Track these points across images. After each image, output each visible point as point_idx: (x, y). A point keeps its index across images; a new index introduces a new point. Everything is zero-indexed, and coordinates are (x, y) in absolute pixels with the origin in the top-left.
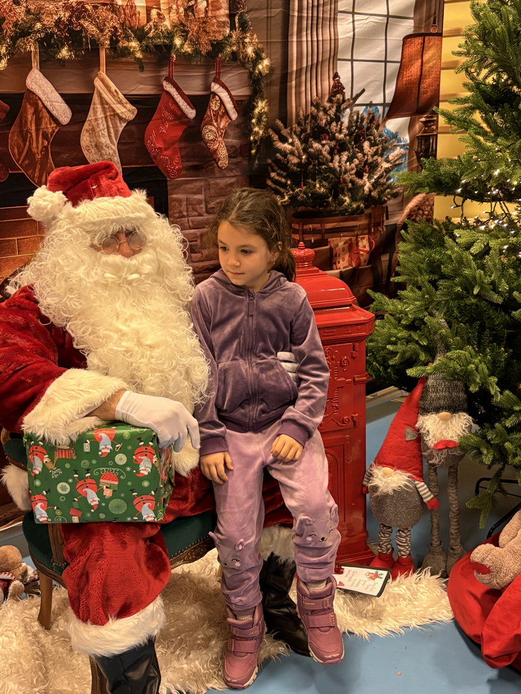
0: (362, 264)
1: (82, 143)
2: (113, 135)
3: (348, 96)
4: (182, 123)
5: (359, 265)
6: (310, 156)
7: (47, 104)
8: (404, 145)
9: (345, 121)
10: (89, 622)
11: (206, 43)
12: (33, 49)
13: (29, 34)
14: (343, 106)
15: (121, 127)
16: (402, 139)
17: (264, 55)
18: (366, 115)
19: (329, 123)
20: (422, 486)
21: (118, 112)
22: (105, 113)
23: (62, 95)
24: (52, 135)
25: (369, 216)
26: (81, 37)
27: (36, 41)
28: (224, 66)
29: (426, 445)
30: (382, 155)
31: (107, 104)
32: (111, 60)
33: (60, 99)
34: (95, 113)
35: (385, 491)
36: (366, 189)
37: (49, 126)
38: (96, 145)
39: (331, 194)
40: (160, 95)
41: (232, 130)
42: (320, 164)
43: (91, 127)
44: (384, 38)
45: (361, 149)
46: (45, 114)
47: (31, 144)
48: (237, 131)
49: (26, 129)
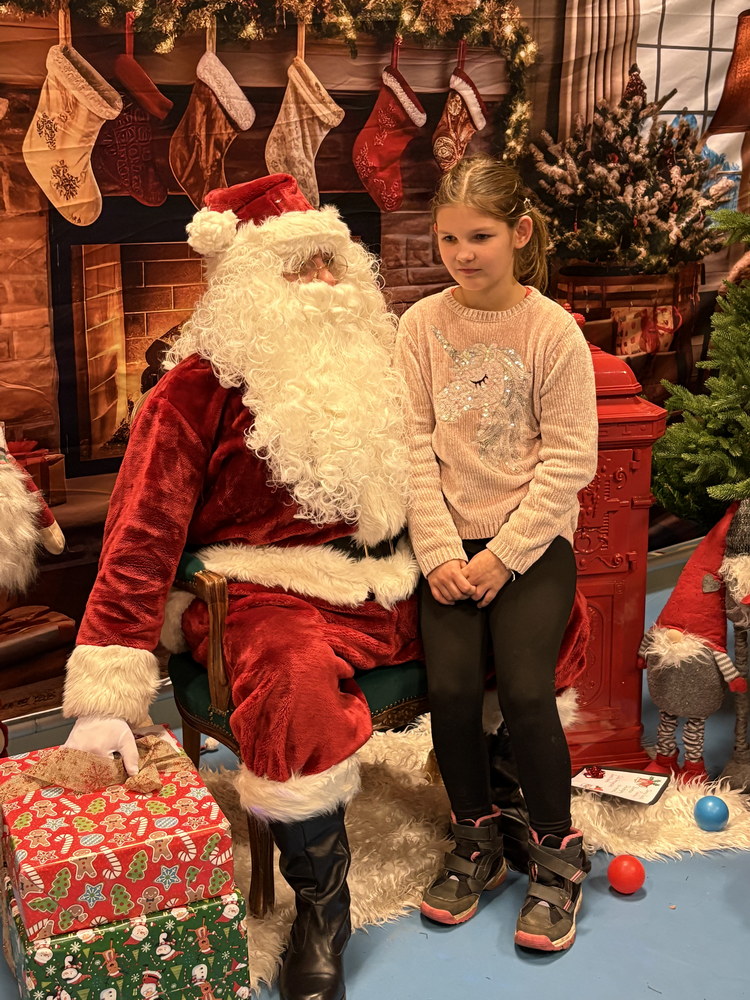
0: (661, 349)
1: (267, 157)
2: (309, 146)
3: (650, 99)
4: (406, 133)
5: (656, 349)
6: (589, 184)
7: (224, 101)
8: (733, 174)
9: (645, 135)
10: (266, 777)
11: (446, 19)
12: (208, 25)
13: (205, 4)
14: (643, 114)
15: (321, 135)
16: (731, 165)
17: (528, 37)
18: (676, 128)
19: (621, 138)
20: (724, 658)
21: (319, 114)
22: (300, 115)
23: (244, 89)
24: (227, 144)
25: (675, 278)
26: (275, 9)
27: (213, 13)
28: (469, 53)
29: (731, 599)
30: (698, 188)
31: (304, 102)
32: (313, 41)
33: (241, 94)
34: (287, 115)
35: (669, 662)
36: (673, 236)
37: (223, 132)
38: (286, 161)
39: (619, 243)
40: (379, 91)
41: (477, 145)
42: (605, 197)
43: (280, 135)
44: (710, 14)
45: (668, 178)
46: (219, 115)
47: (198, 156)
48: (485, 145)
49: (192, 135)
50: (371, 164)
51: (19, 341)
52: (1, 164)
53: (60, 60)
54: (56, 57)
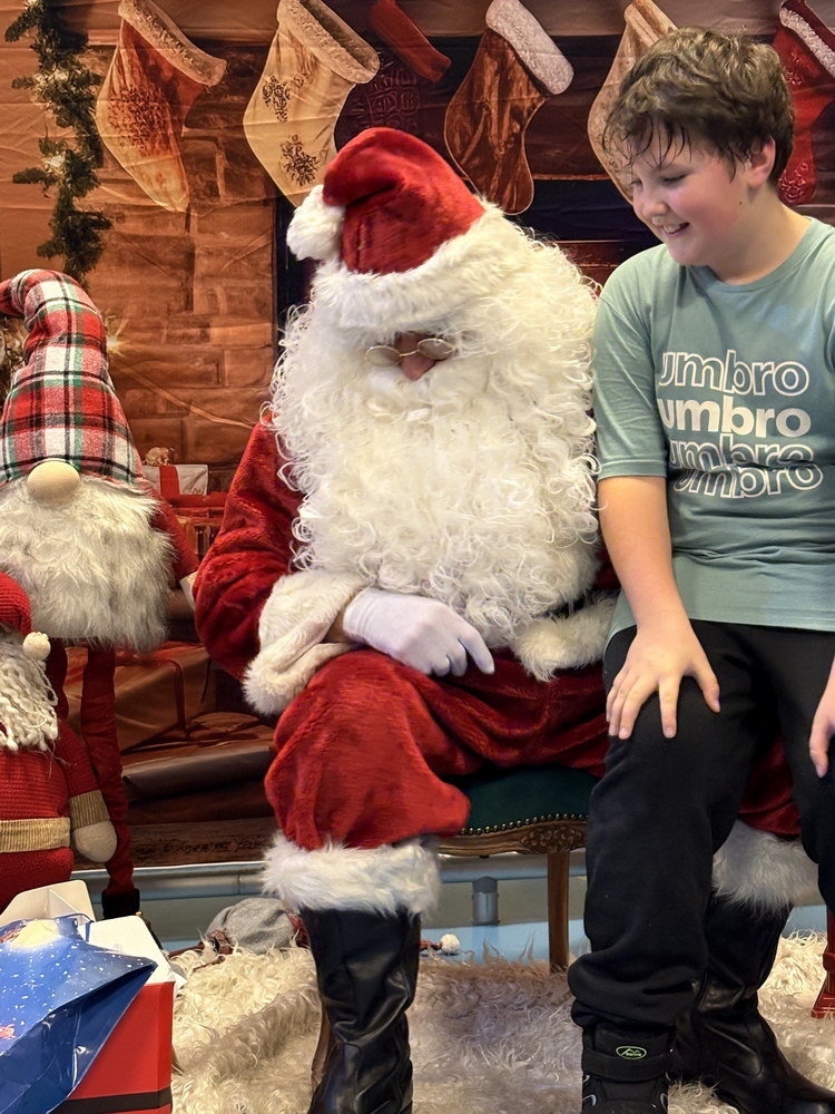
1: (592, 129)
7: (526, 55)
23: (556, 40)
24: (529, 115)
33: (551, 46)
37: (524, 96)
40: (773, 36)
46: (519, 75)
47: (487, 129)
49: (478, 102)
51: (232, 363)
52: (215, 140)
53: (296, 10)
54: (290, 7)
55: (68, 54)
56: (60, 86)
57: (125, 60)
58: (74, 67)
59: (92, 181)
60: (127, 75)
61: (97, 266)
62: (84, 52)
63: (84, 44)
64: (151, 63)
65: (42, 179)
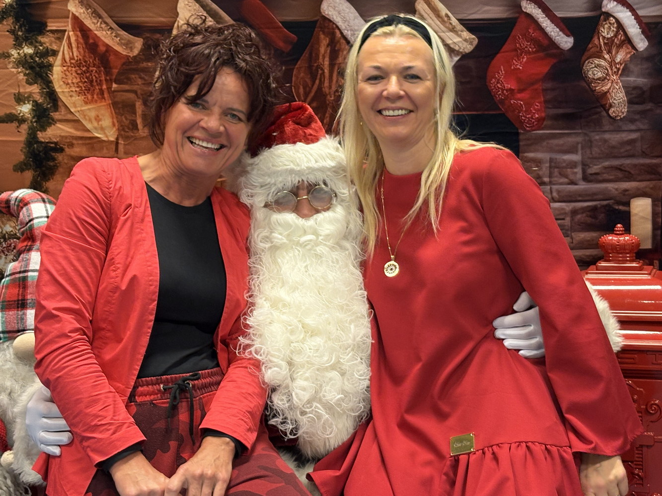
4: (550, 56)
40: (517, 18)
41: (637, 65)
47: (321, 83)
48: (645, 66)
49: (316, 65)
50: (508, 86)
52: (135, 92)
53: (190, 4)
54: (187, 3)
55: (33, 36)
56: (28, 57)
57: (73, 39)
58: (37, 44)
59: (51, 121)
60: (75, 50)
61: (55, 177)
62: (44, 34)
63: (44, 29)
64: (91, 41)
65: (16, 120)
